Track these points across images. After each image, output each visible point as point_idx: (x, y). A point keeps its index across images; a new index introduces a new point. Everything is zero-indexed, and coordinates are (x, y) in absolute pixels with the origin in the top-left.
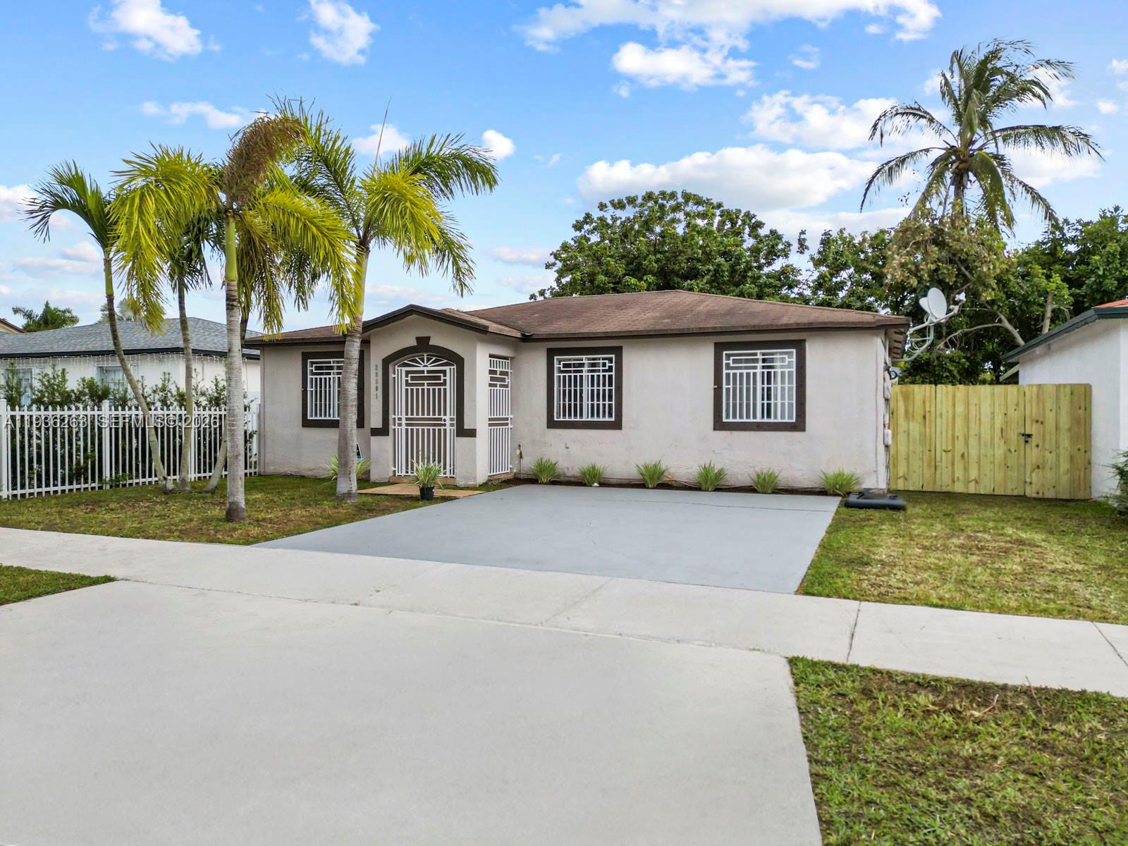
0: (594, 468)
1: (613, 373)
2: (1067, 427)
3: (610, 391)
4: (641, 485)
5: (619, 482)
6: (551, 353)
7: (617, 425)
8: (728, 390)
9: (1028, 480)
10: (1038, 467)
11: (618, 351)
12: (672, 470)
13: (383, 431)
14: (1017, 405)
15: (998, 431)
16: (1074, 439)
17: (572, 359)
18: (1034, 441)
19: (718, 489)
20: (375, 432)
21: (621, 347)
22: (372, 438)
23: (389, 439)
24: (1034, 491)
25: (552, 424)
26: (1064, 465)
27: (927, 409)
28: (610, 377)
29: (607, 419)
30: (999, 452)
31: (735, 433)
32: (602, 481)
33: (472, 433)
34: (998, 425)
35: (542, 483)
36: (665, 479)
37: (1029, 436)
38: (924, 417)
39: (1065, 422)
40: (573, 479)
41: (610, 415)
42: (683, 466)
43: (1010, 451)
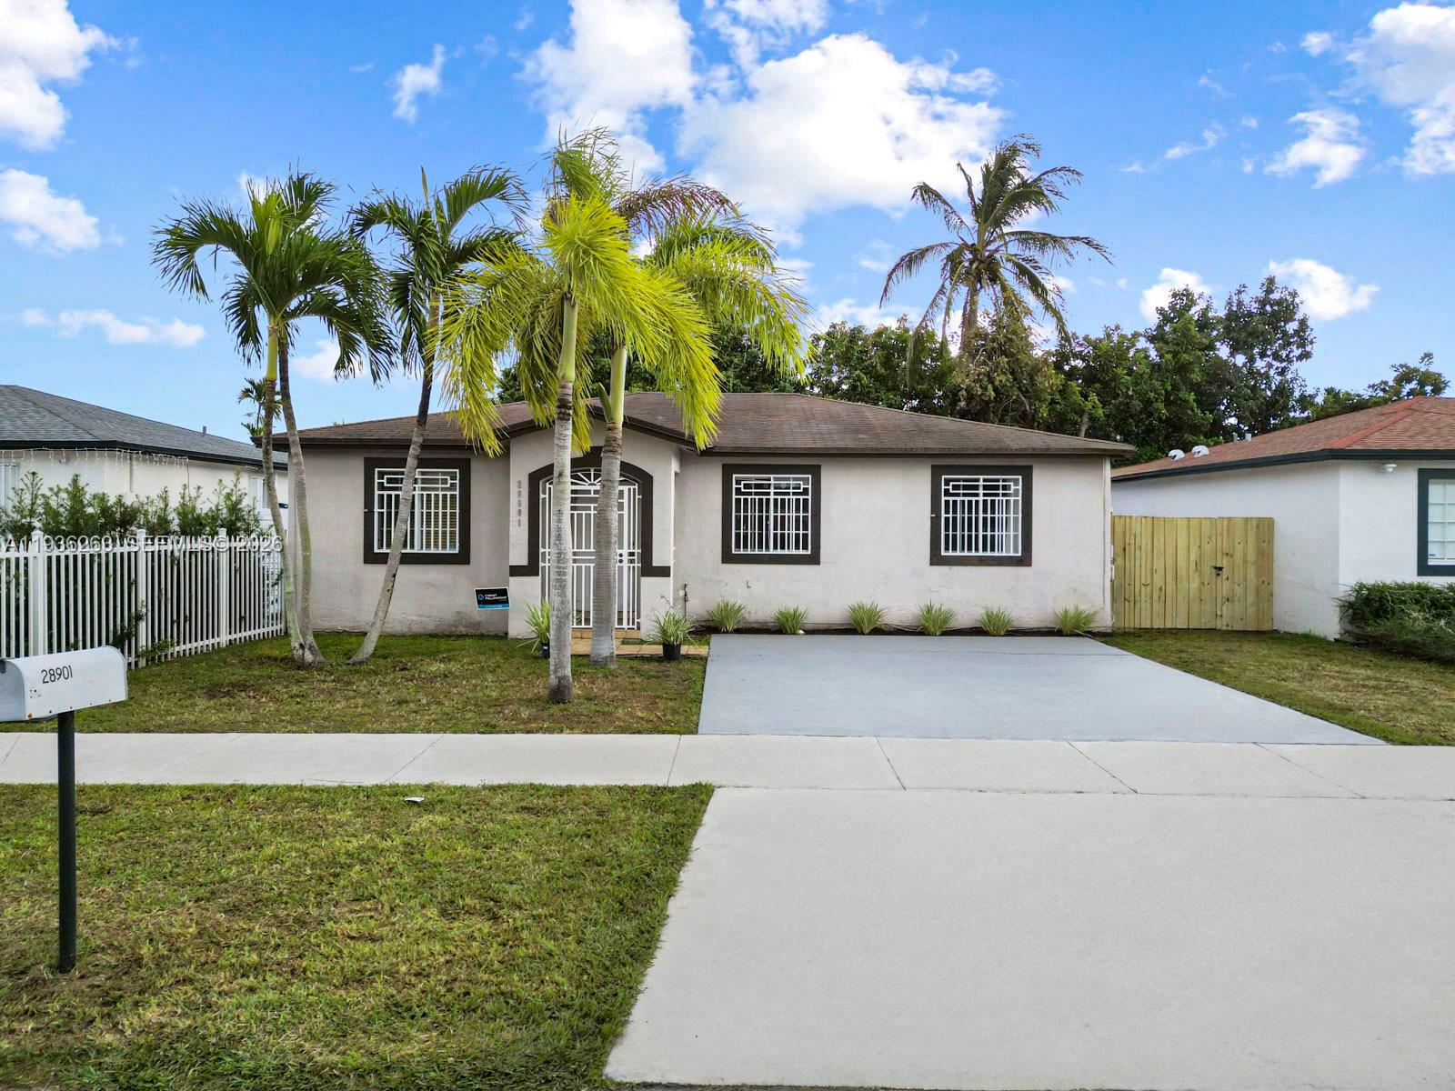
1: (809, 497)
2: (1252, 560)
3: (805, 518)
5: (816, 627)
6: (728, 472)
7: (814, 559)
8: (947, 519)
9: (1219, 613)
10: (1228, 600)
11: (816, 472)
13: (531, 569)
14: (1210, 538)
15: (1193, 564)
16: (1259, 573)
17: (753, 478)
18: (1225, 573)
19: (945, 633)
20: (516, 571)
21: (819, 467)
22: (512, 579)
23: (538, 579)
24: (1224, 623)
25: (728, 558)
26: (1251, 598)
27: (1127, 541)
28: (806, 501)
29: (801, 552)
30: (1195, 585)
31: (955, 569)
32: (809, 627)
33: (664, 572)
34: (1193, 558)
35: (727, 632)
36: (879, 623)
37: (1221, 569)
38: (1124, 550)
39: (1251, 557)
40: (755, 626)
41: (805, 547)
42: (899, 609)
43: (1203, 584)
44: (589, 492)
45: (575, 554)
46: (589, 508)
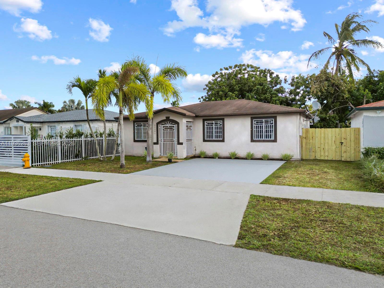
0: (216, 153)
1: (222, 126)
2: (353, 140)
3: (221, 131)
4: (230, 158)
5: (224, 157)
6: (204, 120)
7: (223, 141)
8: (255, 130)
9: (342, 156)
10: (345, 152)
11: (223, 120)
12: (239, 154)
13: (157, 143)
14: (339, 134)
15: (333, 142)
16: (355, 144)
17: (210, 122)
18: (344, 144)
19: (252, 159)
20: (155, 144)
21: (224, 118)
23: (159, 145)
24: (344, 159)
25: (204, 141)
26: (353, 151)
27: (313, 135)
29: (220, 139)
30: (334, 148)
31: (257, 143)
32: (219, 157)
33: (182, 144)
34: (333, 140)
35: (202, 158)
36: (237, 156)
37: (342, 143)
38: (312, 138)
40: (210, 156)
41: (221, 138)
42: (242, 153)
43: (337, 147)
44: (168, 126)
45: (163, 140)
46: (168, 130)
